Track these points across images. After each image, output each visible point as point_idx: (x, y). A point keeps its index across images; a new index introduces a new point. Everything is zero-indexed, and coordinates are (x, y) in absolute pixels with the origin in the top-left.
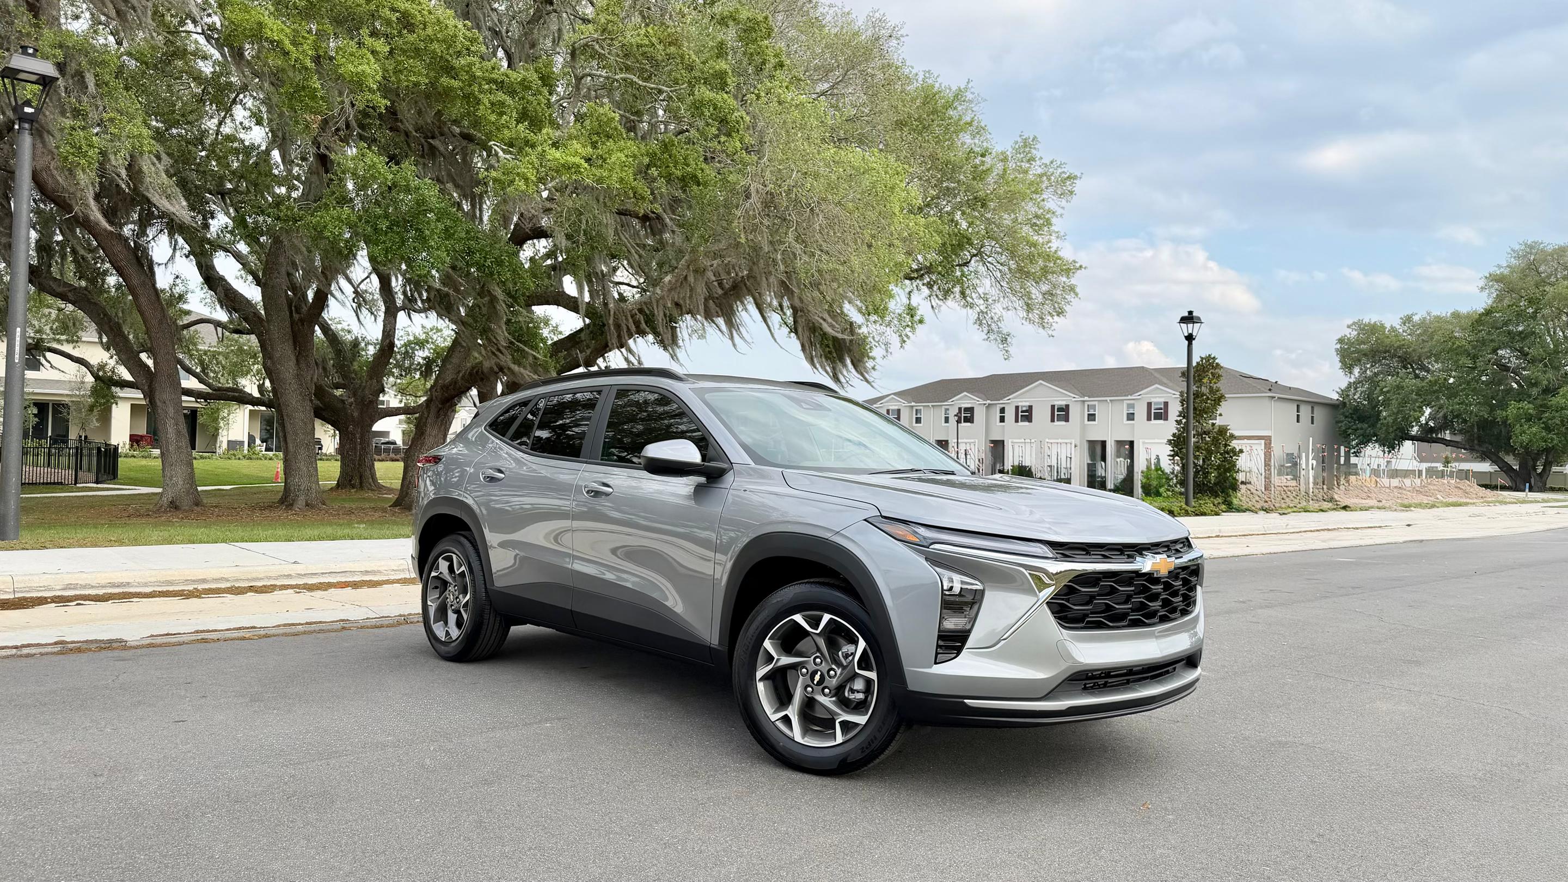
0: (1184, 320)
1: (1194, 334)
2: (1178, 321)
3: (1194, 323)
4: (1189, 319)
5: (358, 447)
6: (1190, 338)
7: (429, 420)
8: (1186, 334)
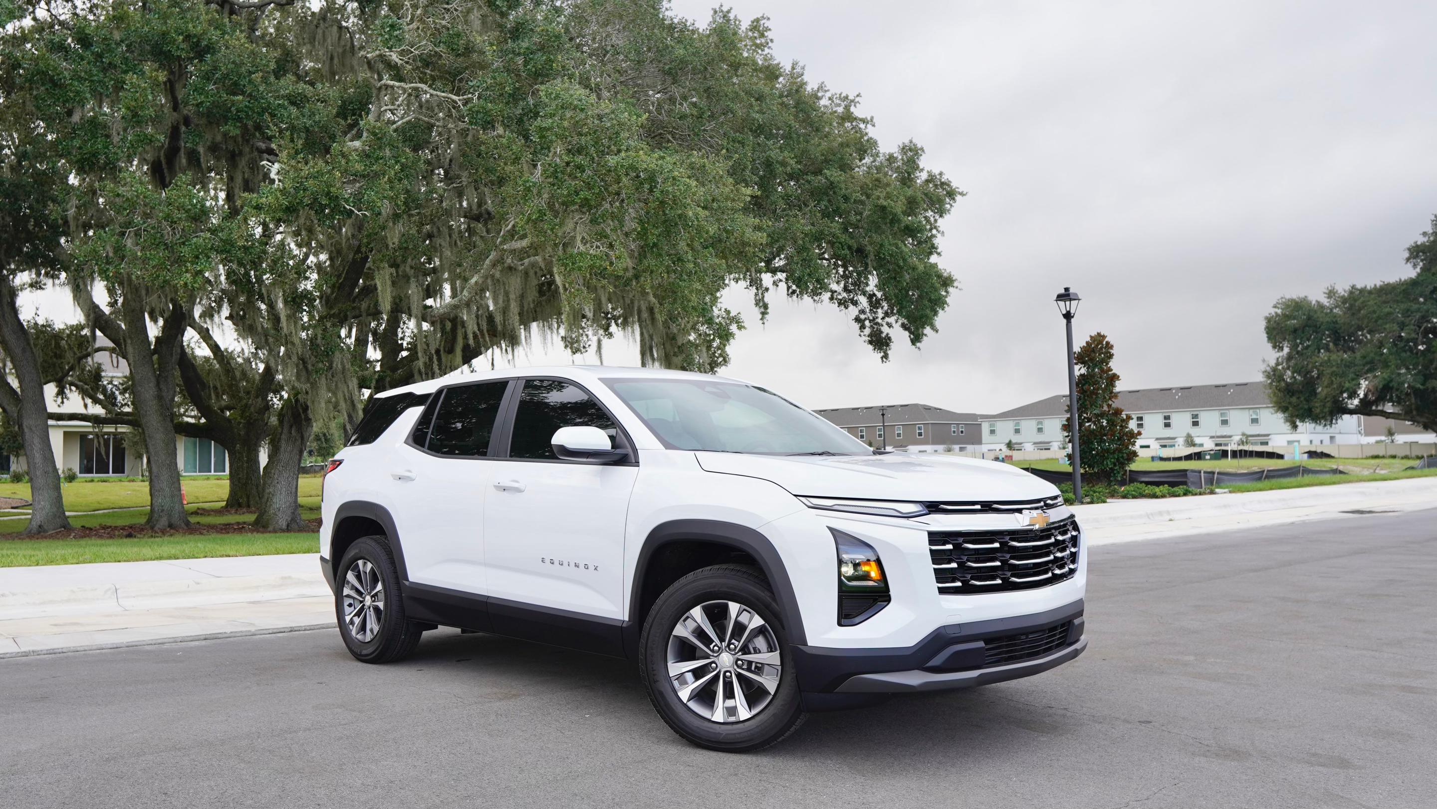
0: (1060, 297)
1: (1072, 311)
2: (1055, 298)
3: (1070, 300)
4: (1065, 296)
5: (245, 465)
6: (1068, 316)
7: (283, 436)
8: (1064, 312)
